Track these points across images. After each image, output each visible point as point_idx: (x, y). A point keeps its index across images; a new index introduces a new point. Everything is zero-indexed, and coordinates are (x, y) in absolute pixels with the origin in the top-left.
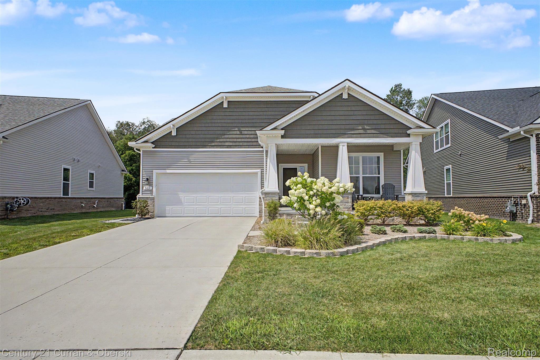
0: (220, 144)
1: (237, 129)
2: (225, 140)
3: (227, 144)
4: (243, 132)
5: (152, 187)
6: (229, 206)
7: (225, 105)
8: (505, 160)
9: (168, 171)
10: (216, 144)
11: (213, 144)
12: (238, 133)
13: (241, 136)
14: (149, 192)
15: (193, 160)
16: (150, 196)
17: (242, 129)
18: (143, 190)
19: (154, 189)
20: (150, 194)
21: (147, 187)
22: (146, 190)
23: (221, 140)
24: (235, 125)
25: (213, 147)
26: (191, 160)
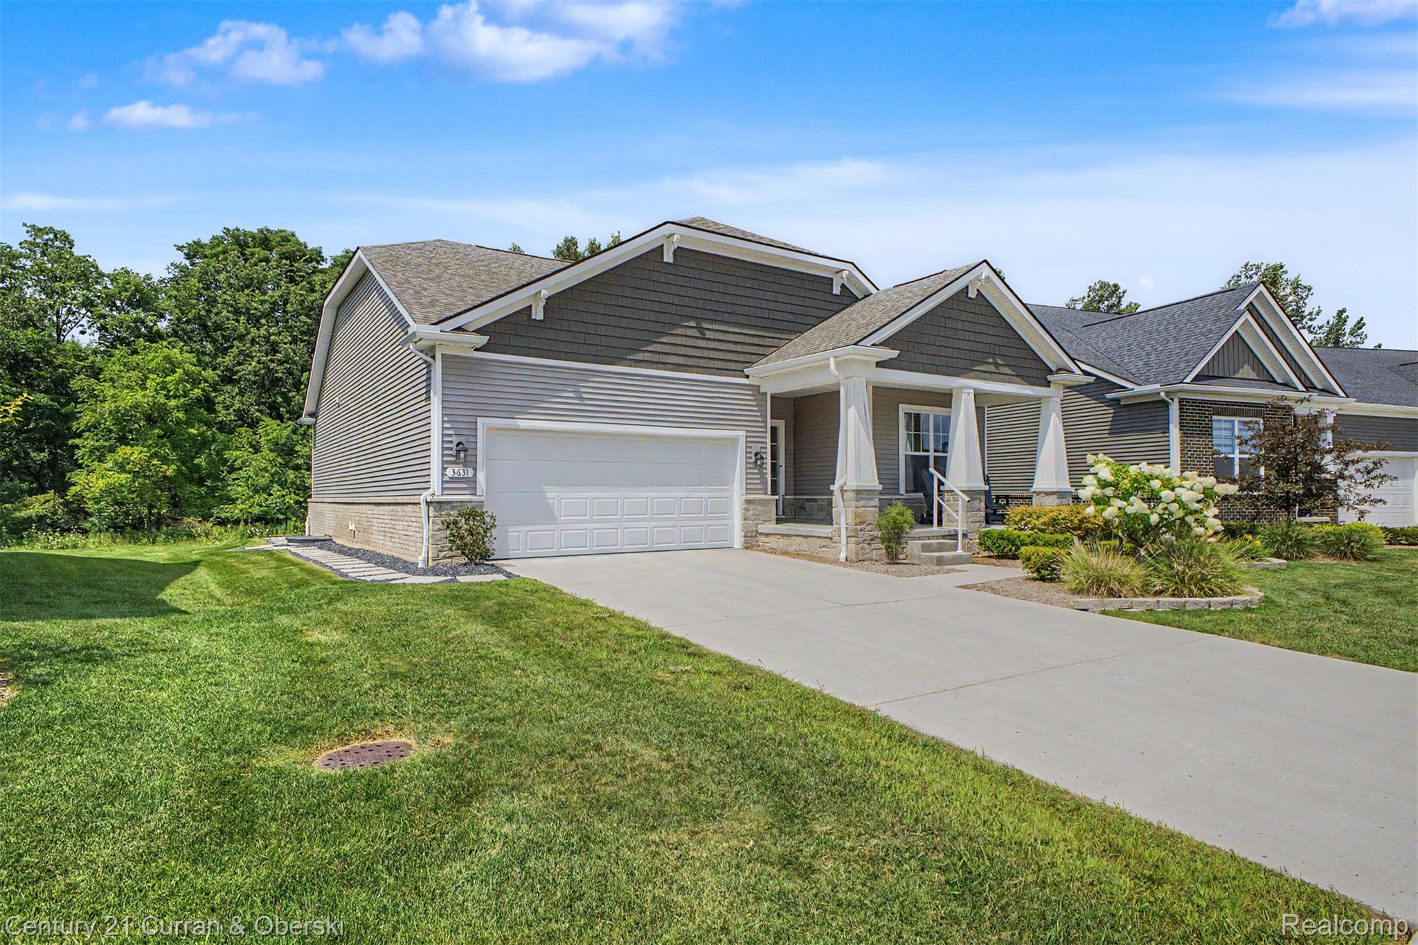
0: (657, 358)
1: (693, 324)
2: (666, 349)
3: (671, 359)
4: (707, 332)
5: (475, 470)
6: (672, 523)
7: (668, 257)
8: (1107, 436)
9: (523, 424)
10: (647, 356)
11: (640, 356)
12: (695, 333)
13: (701, 343)
14: (466, 486)
15: (591, 396)
16: (470, 497)
17: (705, 325)
18: (446, 479)
19: (481, 477)
20: (468, 492)
21: (456, 470)
22: (453, 480)
23: (659, 348)
24: (689, 312)
25: (638, 363)
26: (585, 396)
